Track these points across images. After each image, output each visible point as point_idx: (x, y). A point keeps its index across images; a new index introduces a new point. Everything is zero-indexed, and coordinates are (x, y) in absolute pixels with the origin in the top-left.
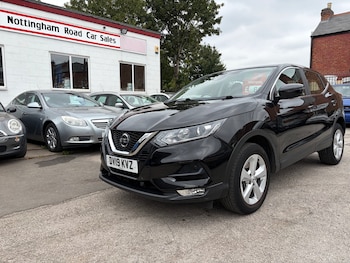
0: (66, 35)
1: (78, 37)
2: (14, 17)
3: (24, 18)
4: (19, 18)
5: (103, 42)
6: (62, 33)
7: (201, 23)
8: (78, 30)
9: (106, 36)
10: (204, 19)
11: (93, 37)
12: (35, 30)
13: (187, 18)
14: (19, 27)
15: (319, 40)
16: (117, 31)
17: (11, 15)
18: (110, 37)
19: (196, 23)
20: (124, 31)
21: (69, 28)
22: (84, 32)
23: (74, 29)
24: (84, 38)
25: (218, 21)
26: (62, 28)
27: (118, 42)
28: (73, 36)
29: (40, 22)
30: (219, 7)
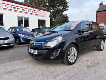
0: (22, 11)
1: (26, 12)
2: (7, 5)
3: (10, 6)
4: (8, 5)
5: (33, 13)
7: (62, 8)
8: (26, 9)
9: (34, 11)
10: (64, 7)
11: (30, 11)
12: (13, 9)
13: (58, 6)
14: (8, 8)
15: (99, 13)
16: (37, 10)
17: (6, 5)
20: (40, 10)
21: (23, 9)
22: (28, 10)
23: (25, 9)
24: (28, 12)
25: (68, 7)
26: (21, 9)
27: (38, 13)
28: (24, 11)
29: (15, 7)
30: (68, 3)
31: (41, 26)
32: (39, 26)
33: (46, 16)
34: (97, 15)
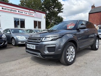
0: (19, 13)
1: (22, 13)
2: (4, 8)
3: (6, 8)
4: (5, 8)
5: (29, 15)
6: (17, 12)
7: (57, 10)
8: (22, 11)
9: (30, 13)
10: (58, 9)
11: (26, 13)
12: (10, 11)
13: (54, 8)
14: (5, 10)
16: (33, 12)
17: (3, 7)
18: (31, 13)
19: (56, 10)
20: (35, 12)
22: (24, 12)
23: (21, 11)
24: (24, 14)
25: (63, 9)
27: (33, 15)
28: (21, 13)
29: (11, 9)
30: (63, 5)
31: (36, 27)
32: (35, 27)
33: (42, 18)
34: (90, 17)
